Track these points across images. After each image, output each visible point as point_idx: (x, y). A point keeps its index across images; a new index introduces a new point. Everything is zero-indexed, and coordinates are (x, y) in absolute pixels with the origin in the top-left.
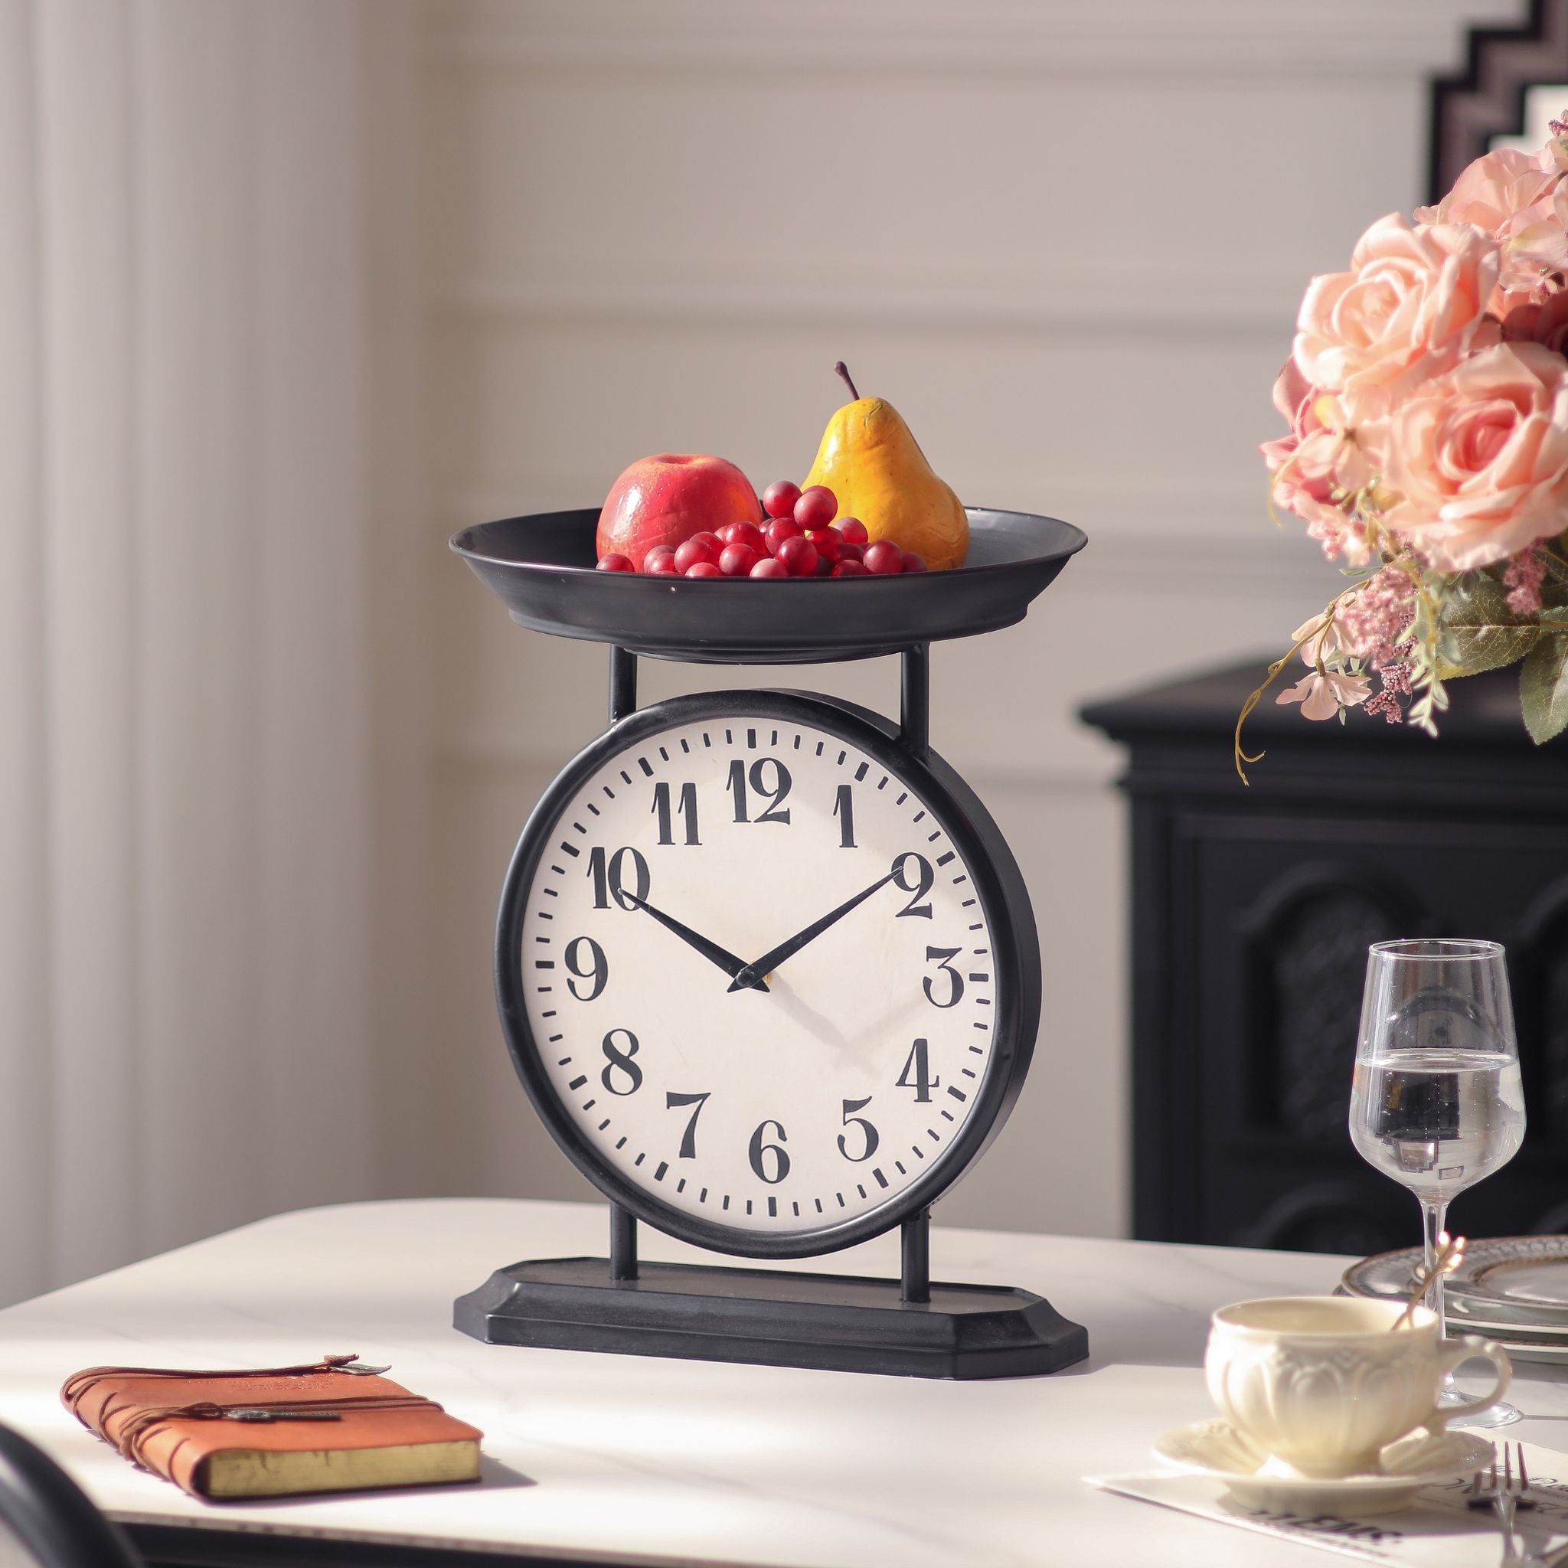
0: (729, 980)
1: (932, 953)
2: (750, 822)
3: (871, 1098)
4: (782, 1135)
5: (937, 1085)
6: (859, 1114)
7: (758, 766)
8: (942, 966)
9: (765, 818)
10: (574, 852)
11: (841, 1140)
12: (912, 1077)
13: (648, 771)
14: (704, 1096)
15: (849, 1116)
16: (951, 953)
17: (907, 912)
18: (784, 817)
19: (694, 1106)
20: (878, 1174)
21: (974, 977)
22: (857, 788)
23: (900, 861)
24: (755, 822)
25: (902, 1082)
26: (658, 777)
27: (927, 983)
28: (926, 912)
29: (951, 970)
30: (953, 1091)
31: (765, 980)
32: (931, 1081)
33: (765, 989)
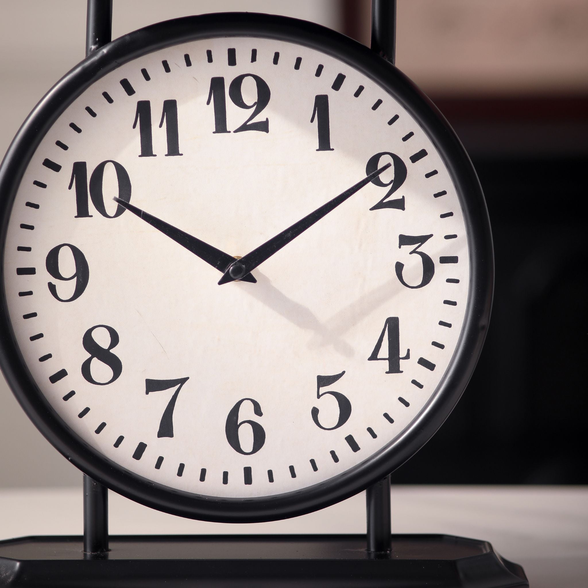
0: (219, 275)
1: (404, 240)
2: (230, 132)
3: (344, 372)
4: (258, 411)
5: (407, 357)
6: (334, 387)
7: (237, 83)
8: (414, 252)
9: (244, 128)
10: (56, 168)
11: (315, 412)
12: (384, 352)
13: (130, 91)
14: (183, 381)
15: (323, 390)
16: (423, 239)
17: (380, 205)
18: (264, 126)
19: (172, 391)
20: (350, 440)
21: (444, 260)
22: (333, 97)
23: (374, 160)
24: (235, 132)
25: (374, 357)
26: (140, 96)
27: (399, 267)
28: (399, 204)
29: (422, 254)
30: (423, 362)
31: (253, 272)
32: (403, 353)
33: (253, 280)
